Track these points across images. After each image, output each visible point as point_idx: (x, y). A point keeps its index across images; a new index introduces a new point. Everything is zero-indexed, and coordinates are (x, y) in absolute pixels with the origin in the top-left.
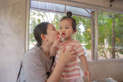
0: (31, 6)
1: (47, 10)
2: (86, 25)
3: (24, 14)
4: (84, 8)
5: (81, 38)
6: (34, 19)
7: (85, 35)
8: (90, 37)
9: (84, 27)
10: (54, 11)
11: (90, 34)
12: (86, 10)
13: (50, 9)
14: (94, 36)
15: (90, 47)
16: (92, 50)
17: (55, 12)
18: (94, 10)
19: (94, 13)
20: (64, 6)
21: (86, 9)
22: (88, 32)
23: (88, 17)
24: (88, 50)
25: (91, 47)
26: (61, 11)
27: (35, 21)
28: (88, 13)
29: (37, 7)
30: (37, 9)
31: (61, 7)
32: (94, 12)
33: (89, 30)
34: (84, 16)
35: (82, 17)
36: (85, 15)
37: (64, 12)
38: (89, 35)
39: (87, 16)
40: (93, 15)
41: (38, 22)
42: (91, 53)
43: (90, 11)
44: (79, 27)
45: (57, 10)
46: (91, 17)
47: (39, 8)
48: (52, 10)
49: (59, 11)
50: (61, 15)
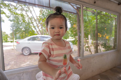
1: (27, 3)
2: (71, 22)
4: (69, 3)
5: (67, 34)
7: (71, 31)
8: (76, 33)
10: (37, 5)
11: (76, 30)
14: (80, 32)
15: (76, 43)
16: (78, 45)
18: (79, 6)
19: (80, 9)
22: (74, 28)
23: (74, 13)
24: (74, 45)
26: (45, 5)
27: (17, 17)
28: (74, 9)
33: (75, 26)
35: (68, 12)
36: (71, 11)
37: (48, 6)
38: (75, 31)
39: (73, 12)
40: (79, 11)
42: (77, 48)
43: (75, 7)
45: (39, 4)
46: (77, 14)
48: (34, 3)
49: (42, 5)
50: (46, 11)
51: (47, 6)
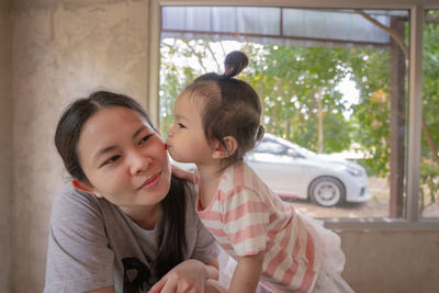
0: (164, 27)
1: (215, 33)
2: (365, 79)
3: (144, 54)
4: (359, 10)
5: (343, 132)
6: (174, 69)
7: (361, 118)
8: (385, 125)
9: (357, 87)
10: (242, 34)
11: (385, 114)
12: (367, 16)
13: (225, 30)
14: (402, 122)
15: (382, 166)
16: (391, 178)
17: (242, 38)
18: (405, 13)
19: (407, 24)
20: (278, 10)
21: (367, 12)
22: (376, 106)
23: (376, 45)
24: (374, 178)
25: (388, 166)
26: (265, 32)
28: (378, 29)
29: (182, 28)
30: (182, 33)
31: (267, 16)
32: (407, 19)
33: (381, 96)
34: (357, 43)
35: (351, 45)
37: (278, 33)
38: (378, 118)
39: (372, 39)
40: (401, 33)
41: (183, 76)
42: (388, 191)
43: (383, 20)
44: (336, 89)
45: (249, 31)
46: (391, 44)
47: (191, 28)
48: (233, 31)
49: (257, 32)
50: (265, 48)
51: (272, 33)
